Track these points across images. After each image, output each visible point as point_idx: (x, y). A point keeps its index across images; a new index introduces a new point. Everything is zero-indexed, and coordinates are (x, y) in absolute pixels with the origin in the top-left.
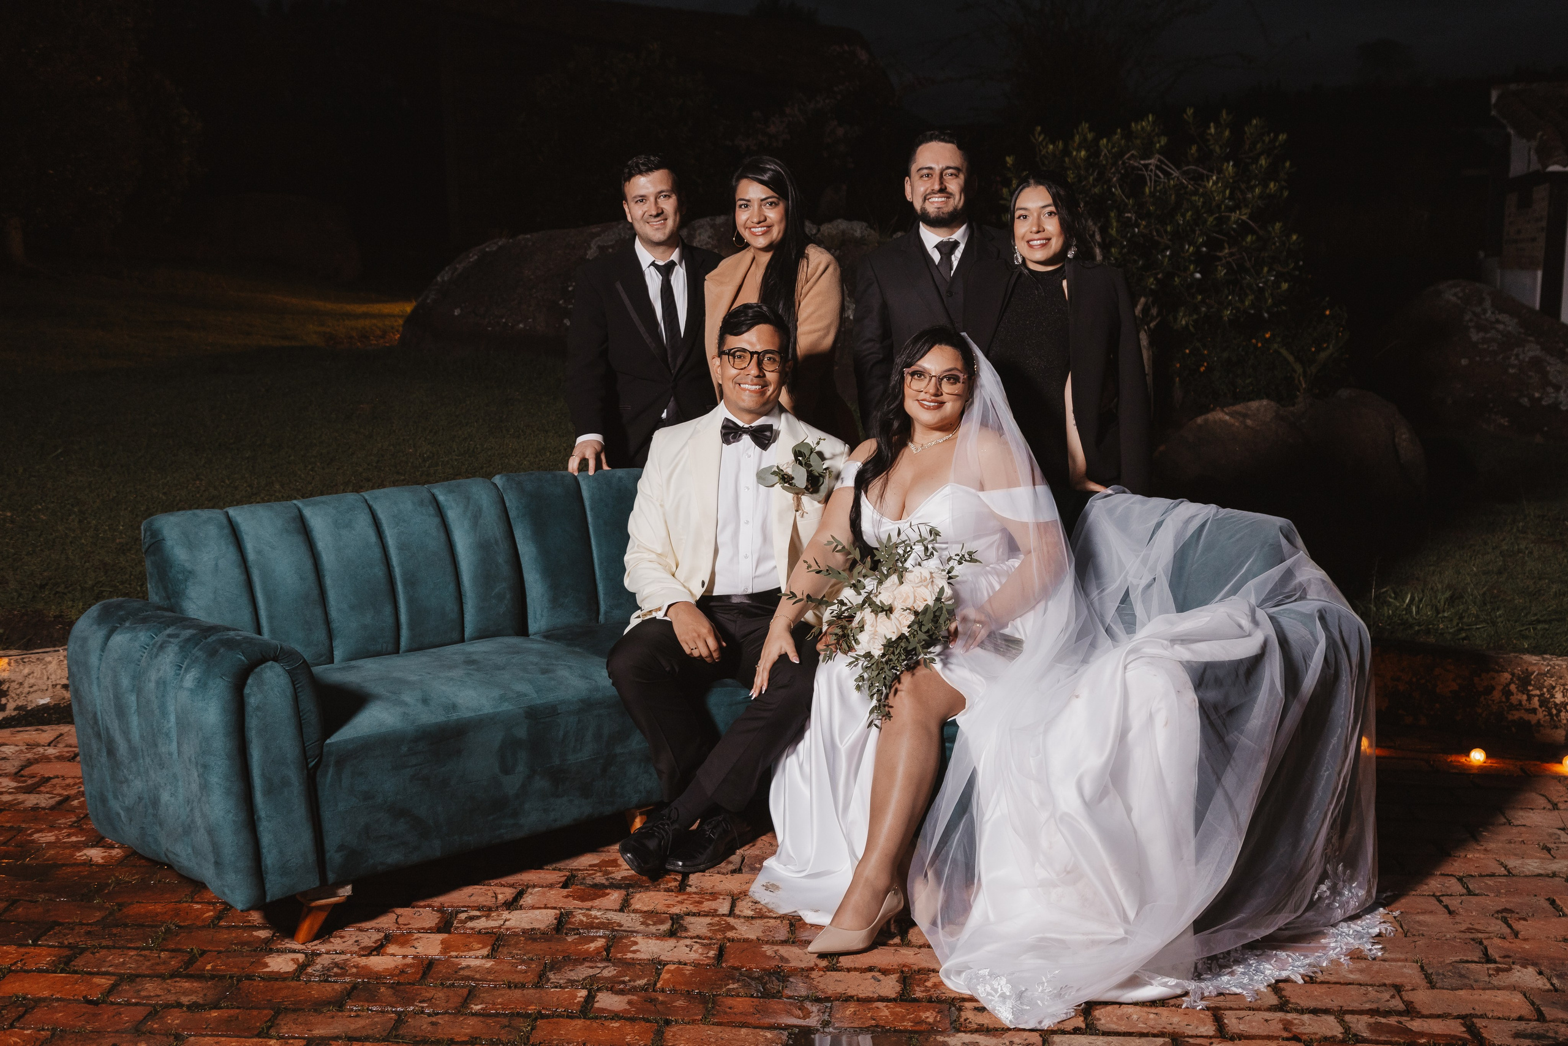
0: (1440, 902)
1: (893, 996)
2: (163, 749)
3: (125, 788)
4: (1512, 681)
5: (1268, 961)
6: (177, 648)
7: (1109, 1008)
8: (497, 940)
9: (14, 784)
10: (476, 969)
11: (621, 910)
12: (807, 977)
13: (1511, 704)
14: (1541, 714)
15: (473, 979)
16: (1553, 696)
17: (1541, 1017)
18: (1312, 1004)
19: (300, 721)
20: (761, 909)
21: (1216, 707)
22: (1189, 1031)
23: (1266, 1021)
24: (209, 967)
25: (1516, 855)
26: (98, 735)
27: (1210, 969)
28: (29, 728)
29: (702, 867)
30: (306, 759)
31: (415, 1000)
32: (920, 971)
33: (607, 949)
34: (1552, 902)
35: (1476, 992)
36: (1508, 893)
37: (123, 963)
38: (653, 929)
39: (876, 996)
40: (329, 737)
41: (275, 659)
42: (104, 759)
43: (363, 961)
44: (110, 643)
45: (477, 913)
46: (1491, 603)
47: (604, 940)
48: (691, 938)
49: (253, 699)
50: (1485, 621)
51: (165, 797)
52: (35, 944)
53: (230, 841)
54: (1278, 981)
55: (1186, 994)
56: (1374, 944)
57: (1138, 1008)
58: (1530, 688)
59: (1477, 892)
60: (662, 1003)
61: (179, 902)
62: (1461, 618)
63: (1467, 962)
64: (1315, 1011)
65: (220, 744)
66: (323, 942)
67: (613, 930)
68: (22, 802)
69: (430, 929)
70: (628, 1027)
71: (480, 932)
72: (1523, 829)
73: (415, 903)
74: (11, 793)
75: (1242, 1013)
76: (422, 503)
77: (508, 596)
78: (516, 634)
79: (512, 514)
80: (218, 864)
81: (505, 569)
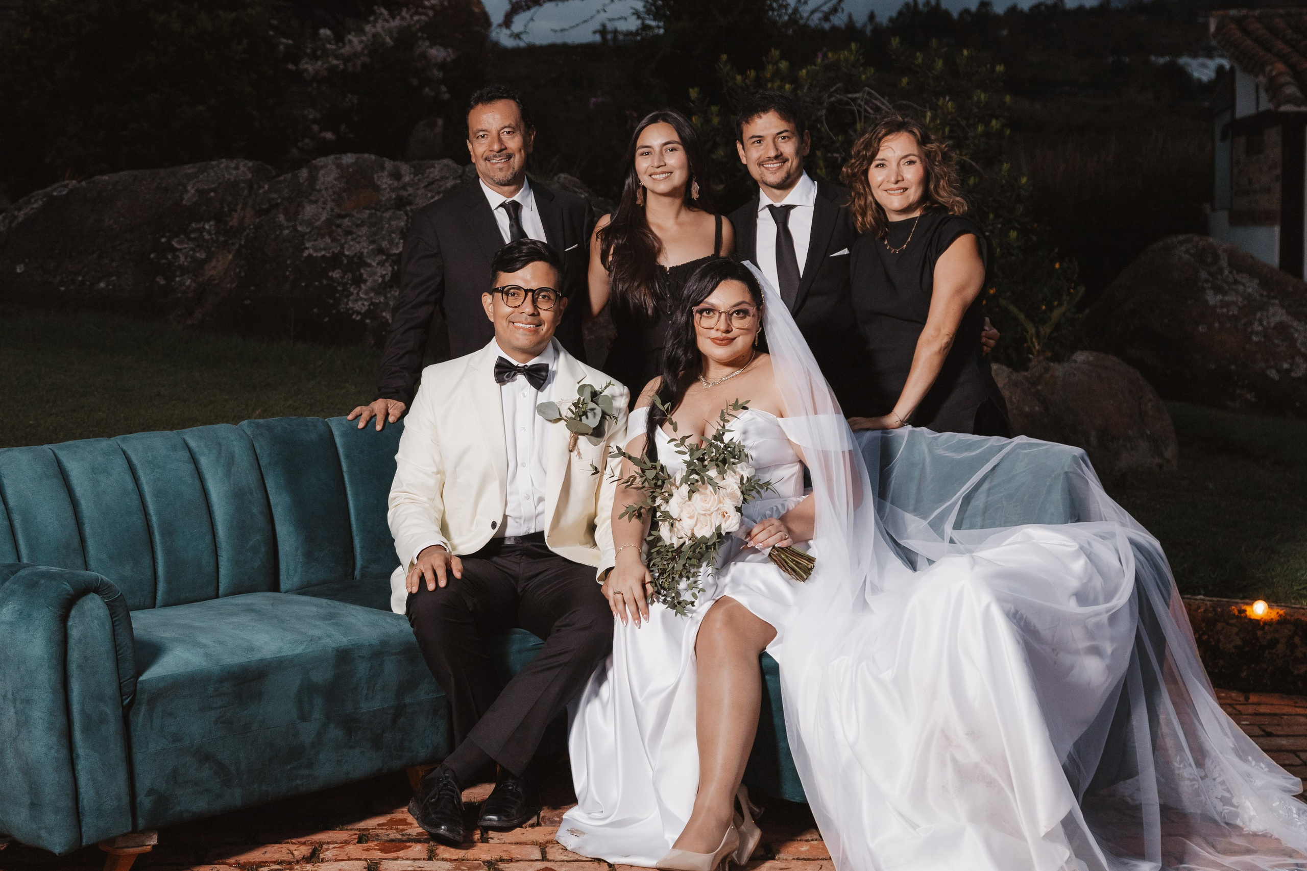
11: (430, 859)
19: (116, 657)
30: (122, 694)
40: (142, 672)
41: (95, 592)
45: (279, 867)
65: (45, 677)
73: (223, 860)
76: (174, 448)
77: (263, 550)
78: (270, 591)
79: (263, 462)
80: (35, 806)
81: (260, 520)
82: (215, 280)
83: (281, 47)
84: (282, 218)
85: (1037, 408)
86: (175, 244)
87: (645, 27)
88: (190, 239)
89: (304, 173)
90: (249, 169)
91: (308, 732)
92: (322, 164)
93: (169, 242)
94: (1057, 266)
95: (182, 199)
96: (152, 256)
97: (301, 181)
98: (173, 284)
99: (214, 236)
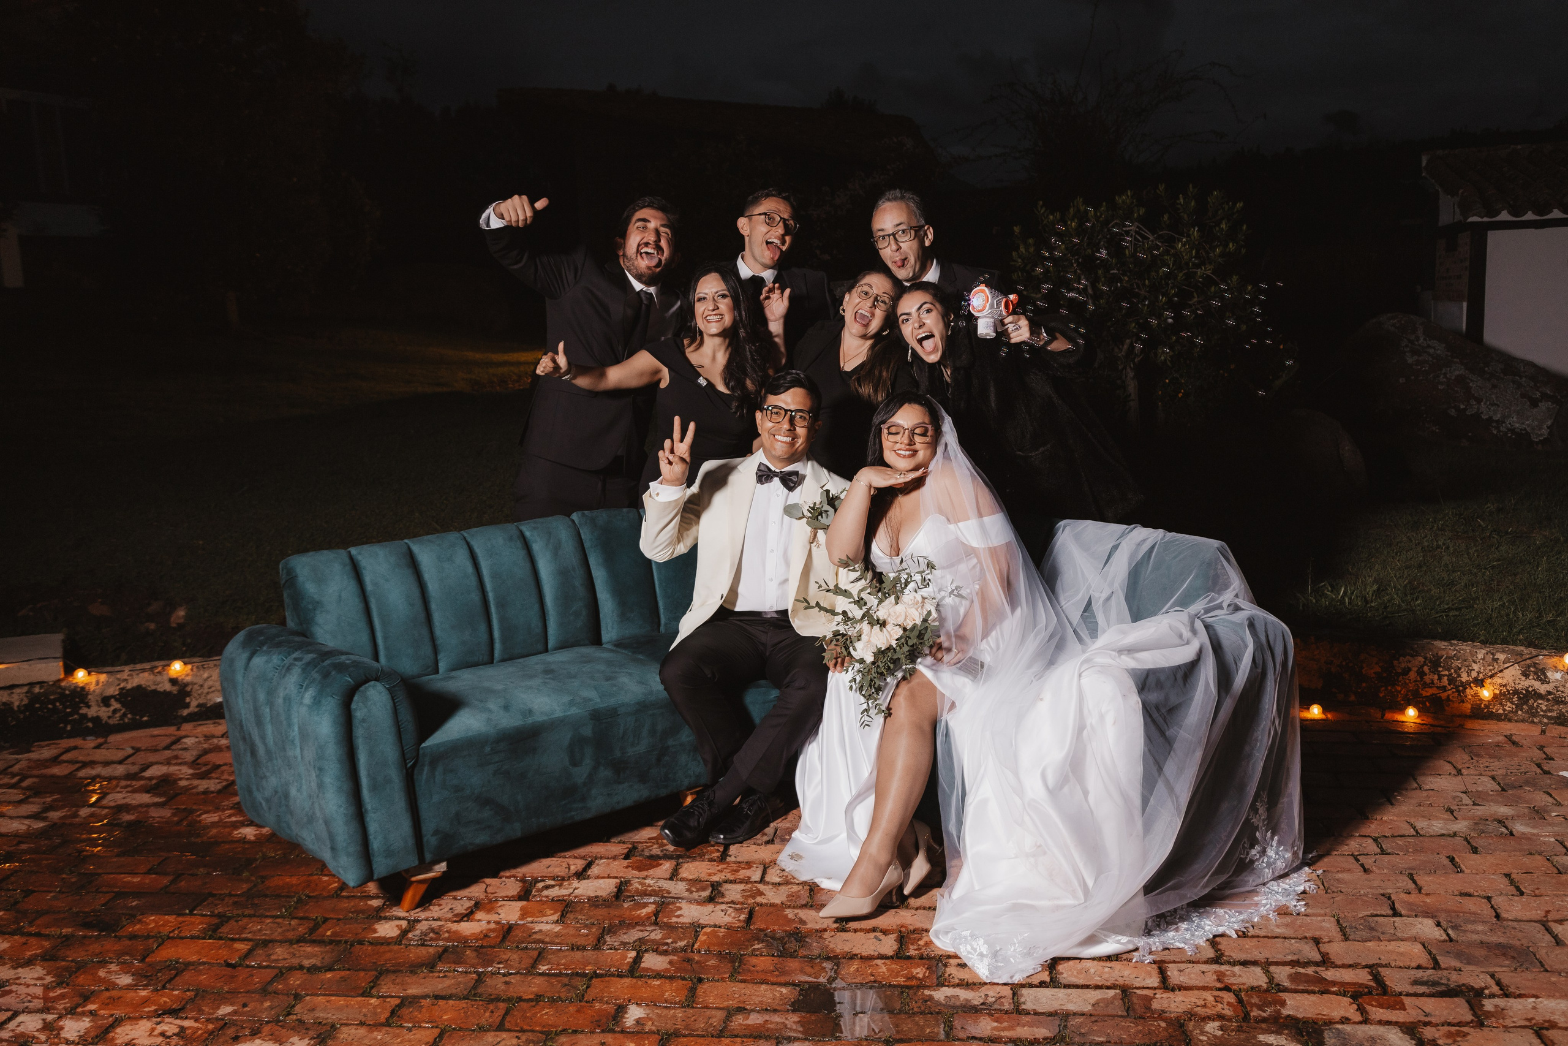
0: (1357, 860)
1: (891, 953)
2: (290, 753)
3: (264, 782)
4: (1425, 664)
5: (1208, 917)
6: (300, 670)
7: (1071, 963)
8: (566, 906)
9: (191, 771)
10: (546, 933)
11: (671, 879)
12: (821, 937)
13: (1425, 683)
14: (1450, 692)
15: (543, 942)
16: (1459, 676)
17: (1436, 965)
18: (1243, 957)
19: (399, 729)
20: (787, 876)
21: (1157, 708)
22: (1137, 983)
23: (1203, 972)
24: (329, 933)
25: (1424, 817)
26: (244, 739)
27: (1159, 926)
28: (208, 722)
29: (740, 839)
30: (405, 760)
31: (493, 962)
32: (914, 931)
33: (656, 914)
34: (1452, 860)
35: (1382, 943)
36: (1415, 851)
37: (260, 930)
38: (695, 895)
39: (876, 954)
40: (424, 741)
41: (377, 679)
42: (248, 758)
43: (455, 927)
44: (251, 664)
45: (552, 883)
46: (1411, 594)
47: (654, 906)
48: (727, 903)
49: (359, 711)
50: (1405, 610)
51: (293, 792)
52: (191, 914)
53: (343, 830)
54: (1215, 936)
55: (1137, 949)
56: (1298, 900)
57: (1095, 962)
58: (1440, 669)
59: (1389, 851)
60: (697, 962)
61: (311, 875)
62: (1386, 607)
63: (1377, 915)
64: (1245, 963)
65: (333, 751)
66: (424, 910)
67: (663, 897)
68: (196, 787)
69: (512, 897)
70: (667, 985)
71: (553, 900)
72: (1431, 792)
73: (502, 874)
74: (187, 779)
75: (1182, 966)
76: (511, 539)
77: (584, 613)
79: (587, 545)
80: (333, 849)
81: (581, 591)
91: (580, 774)
94: (1282, 347)
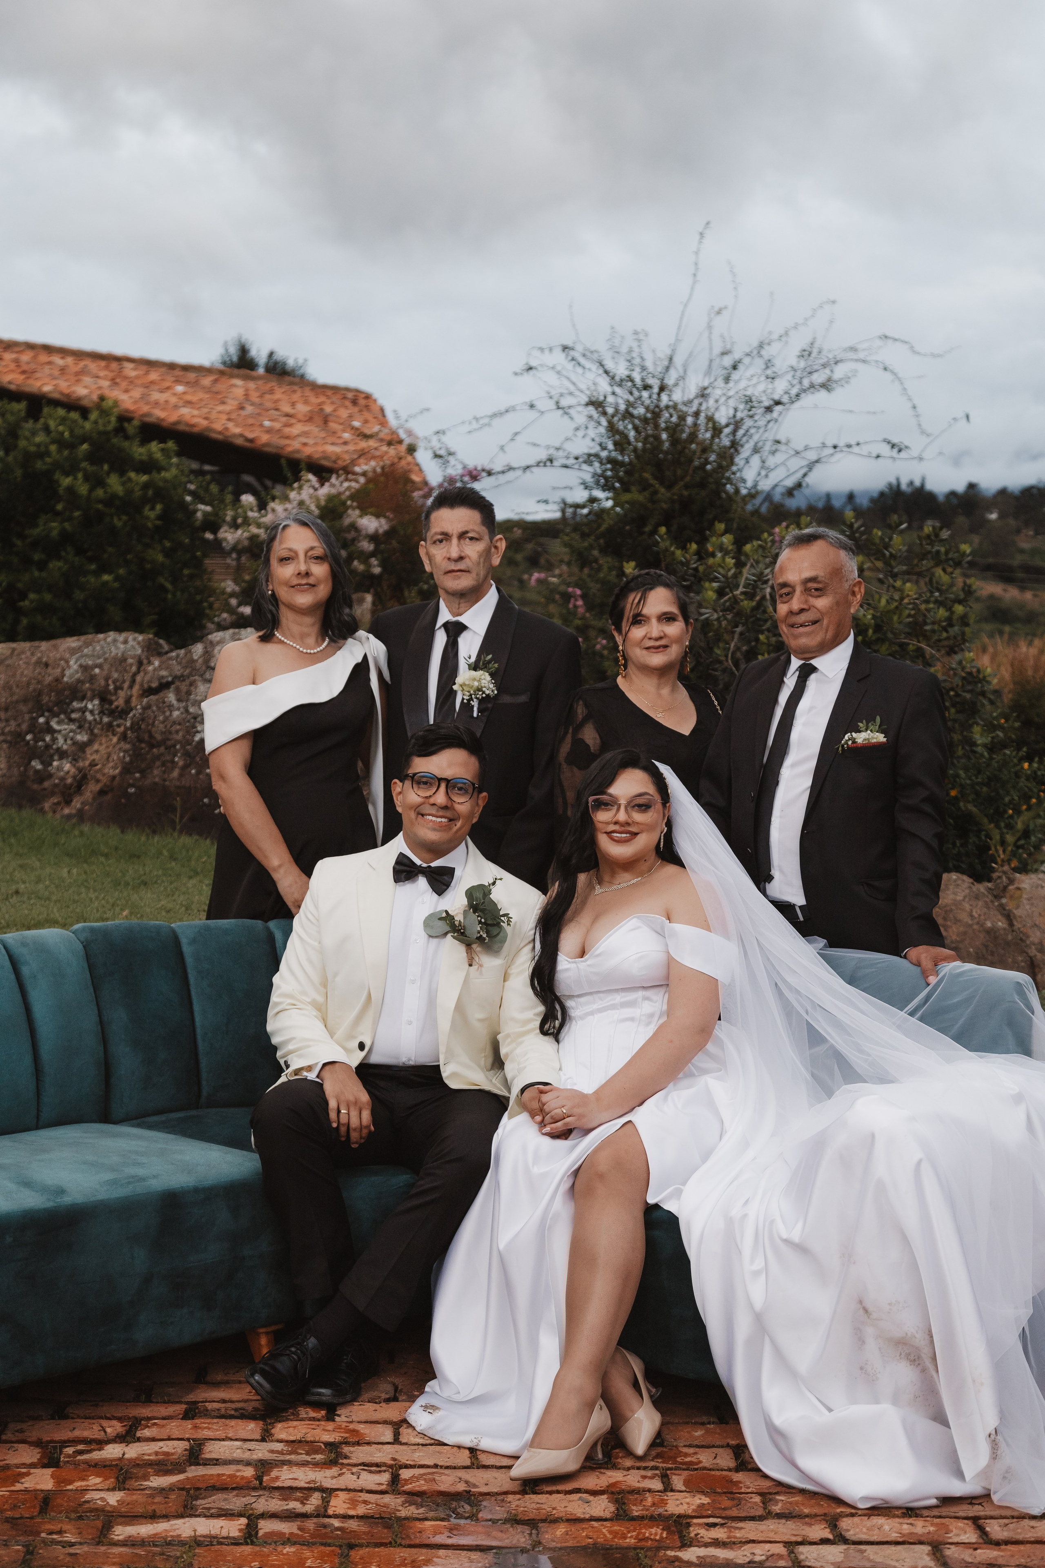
1: (608, 1515)
8: (120, 1471)
10: (104, 1502)
12: (502, 1500)
15: (104, 1511)
32: (633, 1492)
38: (308, 1458)
39: (588, 1515)
45: (86, 1446)
48: (356, 1465)
69: (33, 1463)
78: (101, 1122)
82: (96, 765)
83: (199, 515)
84: (171, 697)
85: (1000, 924)
86: (54, 724)
87: (593, 500)
88: (71, 720)
89: (198, 649)
90: (139, 643)
92: (218, 639)
93: (47, 723)
94: (1026, 765)
95: (63, 676)
96: (29, 737)
97: (195, 658)
98: (50, 768)
99: (97, 717)
